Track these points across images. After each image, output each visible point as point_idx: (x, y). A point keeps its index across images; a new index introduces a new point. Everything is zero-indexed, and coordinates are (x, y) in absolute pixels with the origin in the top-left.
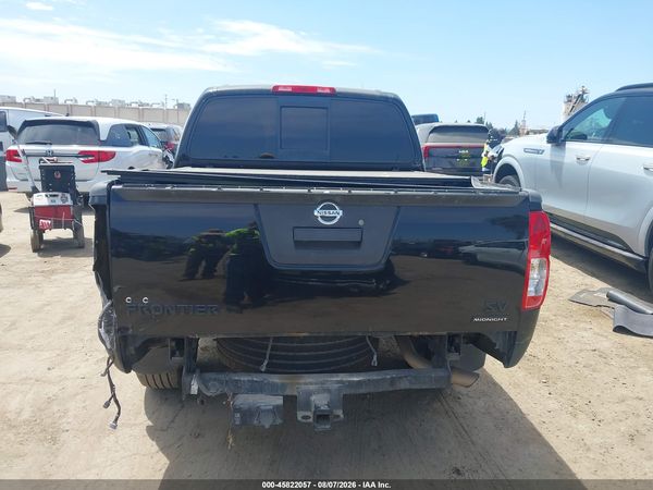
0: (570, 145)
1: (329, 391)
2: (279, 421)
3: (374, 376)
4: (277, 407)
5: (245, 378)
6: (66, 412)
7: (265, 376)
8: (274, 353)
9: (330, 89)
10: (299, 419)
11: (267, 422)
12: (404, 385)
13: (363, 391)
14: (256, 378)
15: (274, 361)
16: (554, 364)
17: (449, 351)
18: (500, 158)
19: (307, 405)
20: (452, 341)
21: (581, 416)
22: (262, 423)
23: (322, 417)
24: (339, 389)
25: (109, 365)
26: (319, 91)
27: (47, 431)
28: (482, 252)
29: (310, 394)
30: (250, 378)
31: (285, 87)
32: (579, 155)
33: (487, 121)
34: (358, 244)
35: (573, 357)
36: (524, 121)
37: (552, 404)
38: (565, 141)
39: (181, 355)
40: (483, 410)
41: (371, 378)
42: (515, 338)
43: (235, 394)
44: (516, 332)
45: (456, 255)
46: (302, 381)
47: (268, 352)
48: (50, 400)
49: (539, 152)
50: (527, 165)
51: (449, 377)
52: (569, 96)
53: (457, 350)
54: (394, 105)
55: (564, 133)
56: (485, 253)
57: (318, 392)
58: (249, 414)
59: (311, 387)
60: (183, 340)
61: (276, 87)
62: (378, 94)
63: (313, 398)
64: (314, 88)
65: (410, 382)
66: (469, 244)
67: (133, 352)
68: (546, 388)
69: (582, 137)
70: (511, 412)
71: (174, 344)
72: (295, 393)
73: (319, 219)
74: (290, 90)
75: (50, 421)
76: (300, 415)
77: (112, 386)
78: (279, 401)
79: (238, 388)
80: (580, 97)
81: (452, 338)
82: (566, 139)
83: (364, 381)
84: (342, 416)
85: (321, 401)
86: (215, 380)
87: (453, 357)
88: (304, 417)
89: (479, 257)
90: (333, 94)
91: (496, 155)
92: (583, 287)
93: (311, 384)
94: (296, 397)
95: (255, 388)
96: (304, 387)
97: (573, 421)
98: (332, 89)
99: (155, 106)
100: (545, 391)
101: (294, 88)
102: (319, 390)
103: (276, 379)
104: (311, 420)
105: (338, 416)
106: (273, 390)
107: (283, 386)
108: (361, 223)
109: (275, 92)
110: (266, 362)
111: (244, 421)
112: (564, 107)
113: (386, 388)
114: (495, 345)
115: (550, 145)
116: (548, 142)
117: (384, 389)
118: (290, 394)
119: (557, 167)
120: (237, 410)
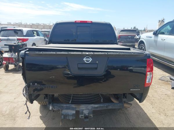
0: (159, 35)
1: (89, 109)
2: (74, 118)
3: (102, 105)
4: (74, 114)
5: (65, 105)
6: (18, 111)
7: (70, 105)
8: (73, 98)
9: (91, 21)
10: (80, 117)
11: (71, 118)
12: (110, 107)
13: (98, 109)
14: (68, 105)
15: (73, 100)
16: (154, 98)
17: (123, 98)
18: (140, 39)
19: (82, 113)
20: (124, 95)
21: (162, 114)
22: (69, 118)
23: (86, 117)
24: (91, 109)
25: (26, 102)
26: (88, 22)
27: (13, 117)
28: (134, 69)
29: (83, 110)
30: (66, 106)
31: (78, 21)
32: (162, 38)
33: (136, 27)
34: (96, 68)
35: (160, 96)
36: (147, 27)
37: (154, 111)
38: (158, 34)
39: (47, 99)
40: (133, 112)
41: (101, 106)
42: (142, 95)
43: (62, 110)
44: (143, 93)
45: (127, 70)
46: (81, 107)
47: (72, 98)
48: (14, 108)
49: (151, 37)
50: (147, 41)
51: (123, 105)
52: (159, 21)
53: (126, 98)
54: (109, 26)
55: (158, 32)
56: (135, 69)
57: (86, 110)
58: (66, 116)
59: (83, 108)
60: (47, 94)
61: (76, 21)
62: (104, 23)
63: (84, 111)
64: (86, 21)
65: (112, 107)
66: (131, 67)
67: (33, 98)
68: (152, 106)
69: (163, 33)
70: (142, 113)
71: (45, 96)
72: (79, 110)
73: (85, 61)
74: (80, 22)
75: (14, 114)
76: (80, 116)
77: (27, 107)
78: (74, 112)
79: (63, 108)
80: (163, 21)
81: (124, 94)
82: (159, 34)
83: (99, 107)
84: (92, 116)
85: (86, 112)
86: (56, 106)
87: (124, 100)
88: (81, 117)
89: (133, 70)
90: (92, 23)
91: (139, 38)
92: (163, 75)
93: (83, 107)
94: (79, 111)
95: (68, 108)
96: (81, 108)
97: (159, 116)
98: (91, 22)
99: (47, 25)
100: (151, 107)
101: (81, 21)
102: (86, 109)
103: (73, 106)
104: (83, 118)
105: (91, 116)
106: (73, 109)
107: (76, 108)
108: (97, 62)
109: (76, 23)
110: (71, 100)
111: (64, 118)
112: (158, 24)
113: (105, 108)
114: (137, 96)
115: (154, 35)
116: (153, 35)
117: (104, 109)
118: (77, 110)
119: (156, 41)
120: (62, 115)
